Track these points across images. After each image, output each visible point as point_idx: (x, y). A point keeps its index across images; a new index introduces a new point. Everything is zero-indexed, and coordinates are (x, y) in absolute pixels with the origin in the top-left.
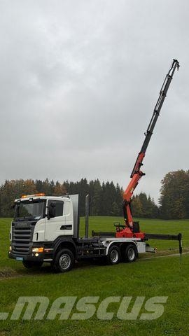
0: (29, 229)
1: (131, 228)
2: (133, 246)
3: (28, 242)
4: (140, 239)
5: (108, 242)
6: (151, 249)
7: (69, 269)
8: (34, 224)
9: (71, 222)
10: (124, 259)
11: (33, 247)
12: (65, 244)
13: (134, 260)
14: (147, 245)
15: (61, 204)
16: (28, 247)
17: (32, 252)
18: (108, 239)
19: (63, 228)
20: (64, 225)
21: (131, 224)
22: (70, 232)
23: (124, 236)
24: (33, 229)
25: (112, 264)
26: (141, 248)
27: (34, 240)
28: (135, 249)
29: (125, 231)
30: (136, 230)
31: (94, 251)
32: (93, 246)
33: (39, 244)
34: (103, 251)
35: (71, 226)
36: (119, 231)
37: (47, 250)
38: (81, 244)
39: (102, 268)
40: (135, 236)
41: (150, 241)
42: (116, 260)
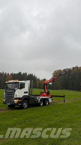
0: (13, 93)
1: (46, 93)
2: (47, 100)
3: (12, 98)
4: (50, 97)
5: (39, 98)
6: (53, 101)
7: (27, 108)
8: (15, 91)
9: (27, 91)
10: (44, 104)
11: (14, 100)
12: (25, 99)
13: (48, 105)
14: (52, 99)
15: (24, 84)
16: (12, 100)
17: (14, 102)
18: (39, 97)
19: (25, 93)
20: (25, 91)
21: (46, 92)
22: (27, 94)
23: (43, 96)
24: (14, 93)
25: (40, 106)
26: (50, 100)
27: (15, 97)
28: (48, 100)
29: (44, 94)
30: (48, 94)
31: (34, 101)
32: (35, 100)
33: (16, 99)
34: (38, 101)
35: (27, 92)
36: (42, 94)
37: (20, 101)
38: (30, 99)
39: (37, 108)
40: (48, 96)
41: (53, 98)
42: (42, 105)
